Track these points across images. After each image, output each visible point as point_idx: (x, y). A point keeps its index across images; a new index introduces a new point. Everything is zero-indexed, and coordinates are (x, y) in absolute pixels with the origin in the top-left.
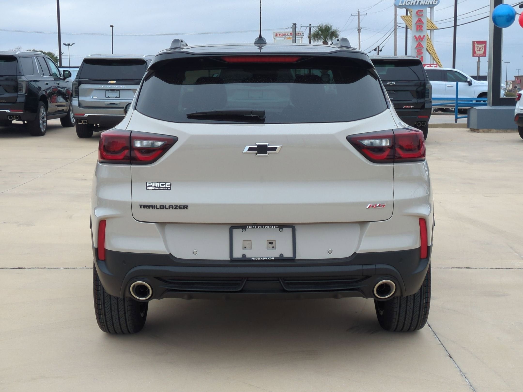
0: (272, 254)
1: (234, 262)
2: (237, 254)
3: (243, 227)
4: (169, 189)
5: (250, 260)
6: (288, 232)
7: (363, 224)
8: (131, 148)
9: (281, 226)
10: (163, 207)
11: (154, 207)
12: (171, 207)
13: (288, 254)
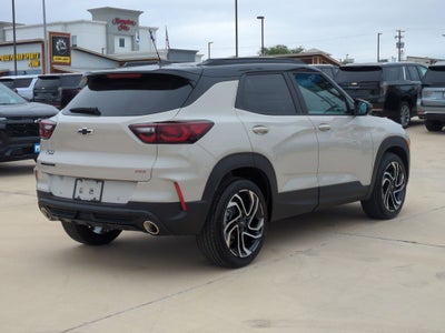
0: (90, 198)
1: (74, 200)
2: (76, 196)
3: (82, 179)
5: (81, 200)
6: (100, 184)
9: (97, 181)
13: (98, 199)
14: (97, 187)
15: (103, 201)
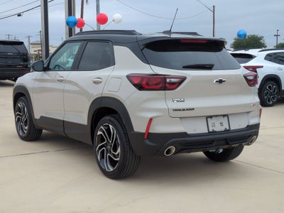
0: (222, 129)
1: (210, 133)
2: (211, 130)
3: (211, 117)
4: (183, 101)
5: (216, 132)
6: (226, 117)
7: (248, 112)
8: (166, 82)
9: (224, 116)
10: (184, 110)
11: (179, 110)
12: (187, 109)
13: (228, 128)
14: (225, 120)
15: (232, 128)
